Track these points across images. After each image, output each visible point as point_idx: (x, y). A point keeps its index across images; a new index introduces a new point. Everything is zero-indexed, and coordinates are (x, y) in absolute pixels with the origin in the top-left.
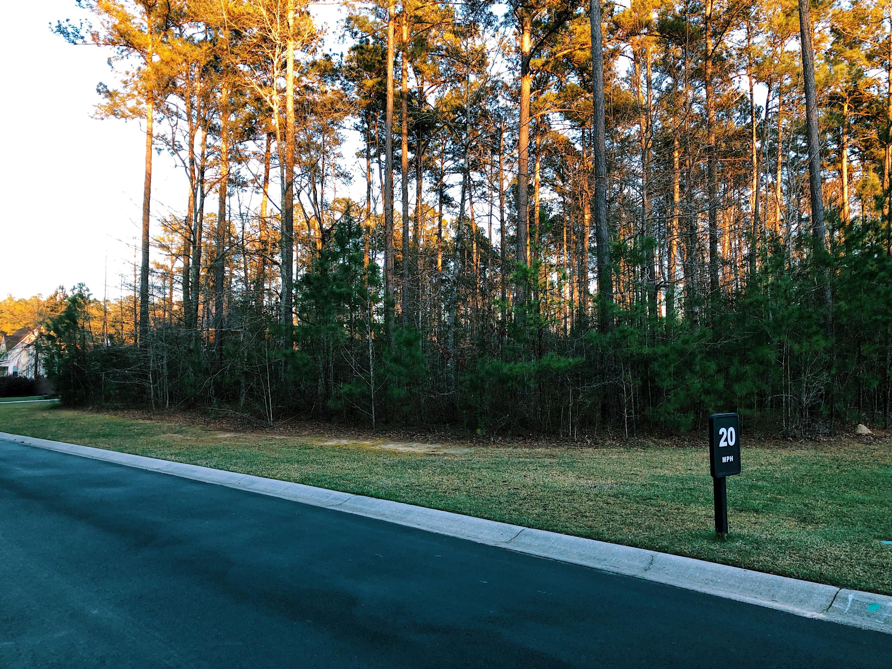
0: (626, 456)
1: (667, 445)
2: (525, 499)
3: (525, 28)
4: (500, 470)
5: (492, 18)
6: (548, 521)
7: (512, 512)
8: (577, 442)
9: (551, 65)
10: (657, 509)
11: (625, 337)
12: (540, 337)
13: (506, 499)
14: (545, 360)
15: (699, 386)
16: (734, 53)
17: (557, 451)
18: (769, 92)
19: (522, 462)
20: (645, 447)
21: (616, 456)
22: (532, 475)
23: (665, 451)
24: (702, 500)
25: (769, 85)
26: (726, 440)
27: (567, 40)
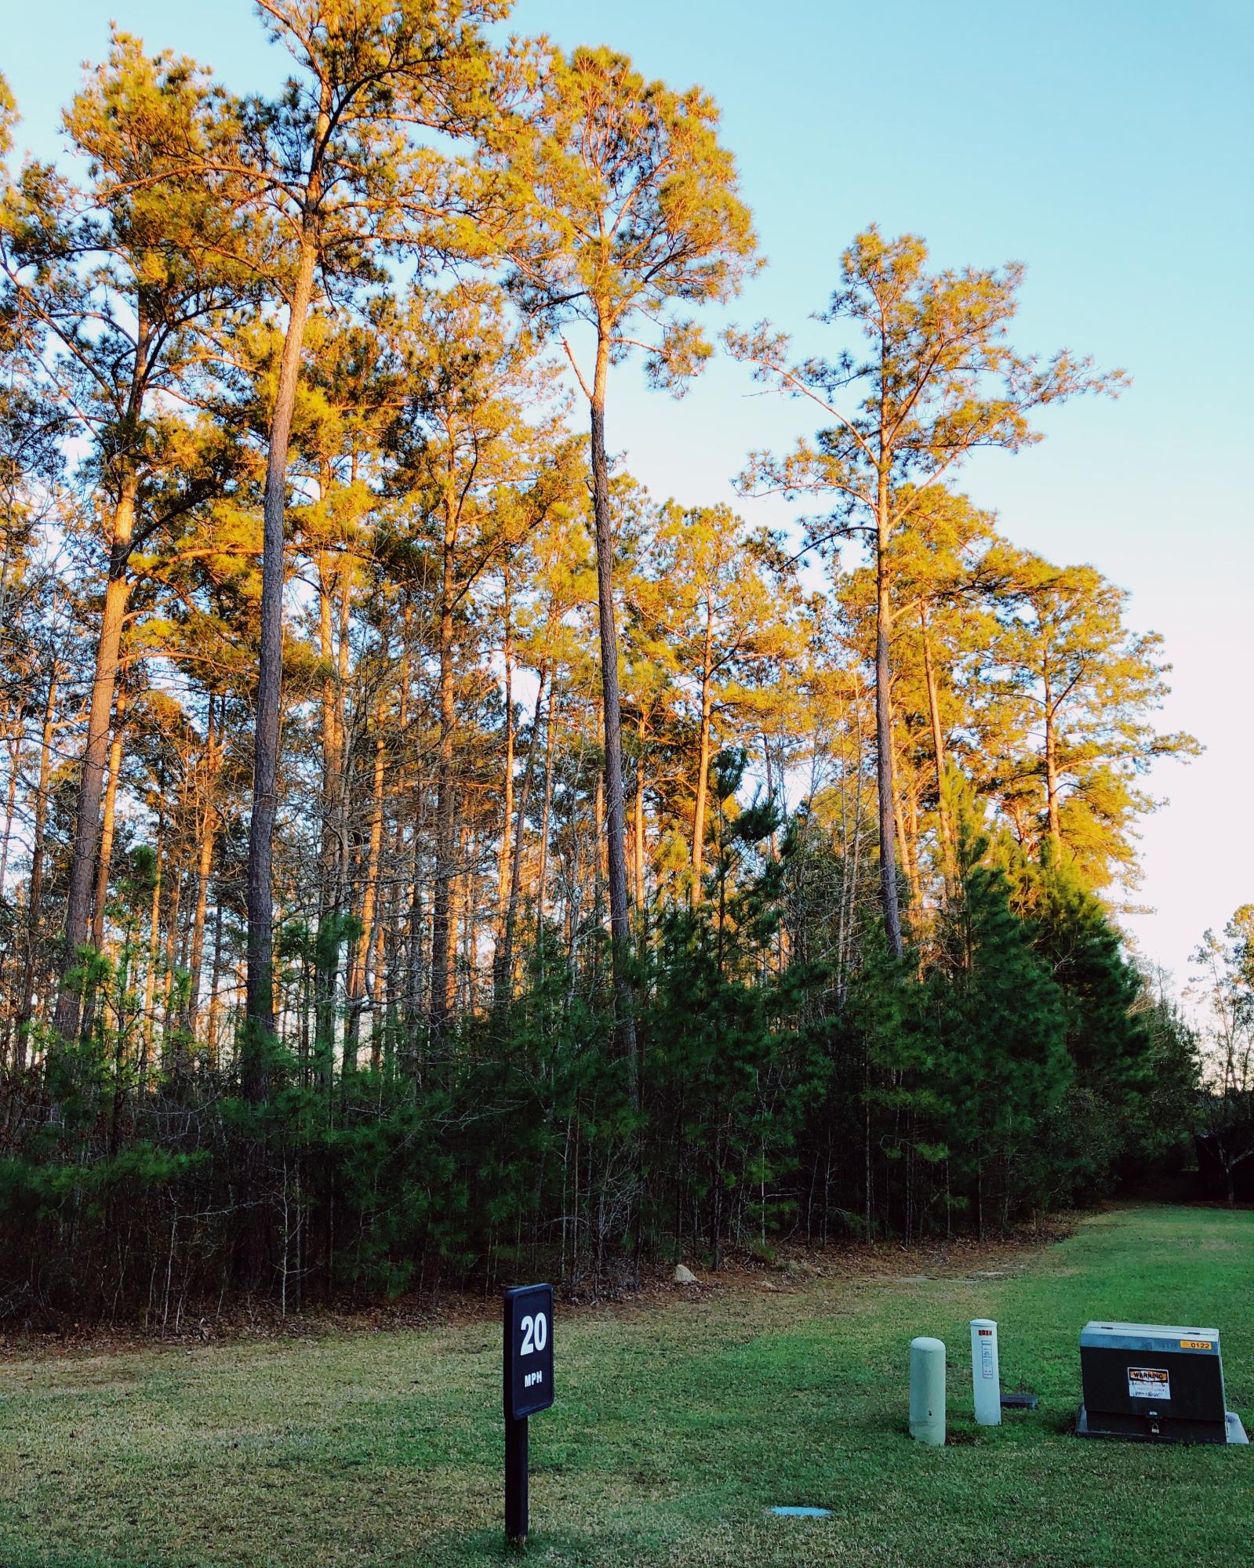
0: (285, 1359)
1: (360, 1328)
2: (80, 1499)
3: (125, 493)
4: (11, 1423)
5: (56, 460)
6: (146, 1554)
7: (55, 1539)
8: (179, 1336)
9: (168, 570)
10: (373, 1486)
11: (295, 1111)
12: (118, 1107)
13: (36, 1504)
14: (125, 1158)
15: (426, 1204)
16: (484, 611)
17: (138, 1361)
18: (542, 685)
19: (61, 1397)
20: (320, 1335)
21: (266, 1363)
22: (86, 1430)
23: (360, 1343)
24: (454, 1454)
25: (542, 675)
26: (532, 1341)
27: (205, 531)
